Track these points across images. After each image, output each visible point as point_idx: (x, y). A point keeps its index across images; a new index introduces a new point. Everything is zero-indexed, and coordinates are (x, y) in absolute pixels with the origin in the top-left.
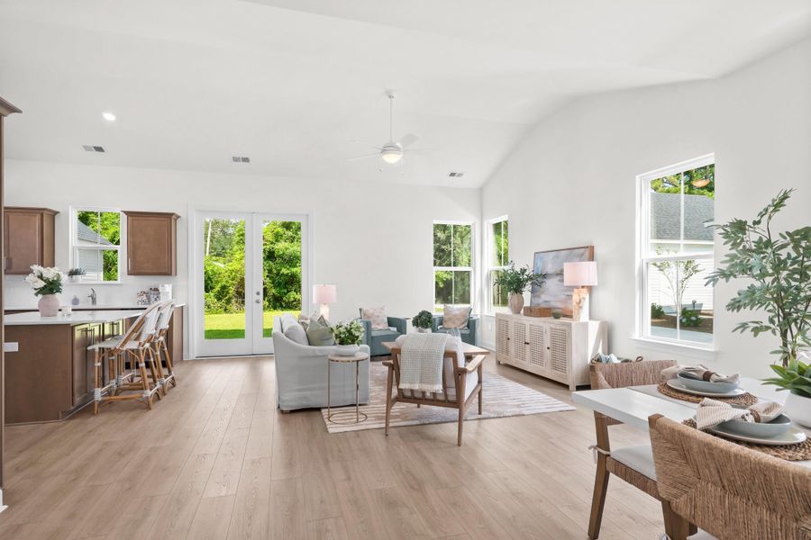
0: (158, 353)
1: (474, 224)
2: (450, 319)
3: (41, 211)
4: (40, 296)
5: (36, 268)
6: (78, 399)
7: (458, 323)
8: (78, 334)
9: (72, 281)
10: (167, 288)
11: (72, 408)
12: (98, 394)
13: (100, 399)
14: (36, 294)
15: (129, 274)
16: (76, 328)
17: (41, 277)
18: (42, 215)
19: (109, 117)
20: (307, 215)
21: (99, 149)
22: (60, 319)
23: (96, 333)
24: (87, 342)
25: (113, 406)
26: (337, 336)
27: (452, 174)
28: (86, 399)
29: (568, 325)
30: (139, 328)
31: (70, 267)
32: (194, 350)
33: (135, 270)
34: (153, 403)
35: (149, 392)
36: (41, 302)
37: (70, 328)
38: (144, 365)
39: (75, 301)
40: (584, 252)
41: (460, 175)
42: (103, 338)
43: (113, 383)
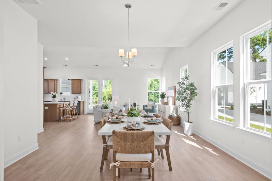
0: (74, 111)
1: (160, 79)
2: (149, 105)
3: (54, 80)
4: (52, 98)
5: (52, 93)
6: (58, 119)
8: (58, 106)
9: (61, 95)
10: (80, 97)
12: (62, 117)
13: (62, 119)
17: (52, 95)
18: (55, 81)
19: (67, 59)
20: (113, 78)
21: (66, 65)
22: (56, 103)
23: (62, 106)
24: (60, 108)
25: (64, 121)
26: (103, 107)
27: (151, 66)
28: (60, 119)
29: (165, 106)
30: (69, 104)
31: (60, 92)
32: (86, 111)
33: (73, 93)
34: (72, 121)
35: (71, 118)
36: (52, 100)
37: (56, 104)
38: (70, 112)
39: (61, 100)
40: (174, 87)
41: (154, 66)
42: (64, 107)
43: (65, 116)
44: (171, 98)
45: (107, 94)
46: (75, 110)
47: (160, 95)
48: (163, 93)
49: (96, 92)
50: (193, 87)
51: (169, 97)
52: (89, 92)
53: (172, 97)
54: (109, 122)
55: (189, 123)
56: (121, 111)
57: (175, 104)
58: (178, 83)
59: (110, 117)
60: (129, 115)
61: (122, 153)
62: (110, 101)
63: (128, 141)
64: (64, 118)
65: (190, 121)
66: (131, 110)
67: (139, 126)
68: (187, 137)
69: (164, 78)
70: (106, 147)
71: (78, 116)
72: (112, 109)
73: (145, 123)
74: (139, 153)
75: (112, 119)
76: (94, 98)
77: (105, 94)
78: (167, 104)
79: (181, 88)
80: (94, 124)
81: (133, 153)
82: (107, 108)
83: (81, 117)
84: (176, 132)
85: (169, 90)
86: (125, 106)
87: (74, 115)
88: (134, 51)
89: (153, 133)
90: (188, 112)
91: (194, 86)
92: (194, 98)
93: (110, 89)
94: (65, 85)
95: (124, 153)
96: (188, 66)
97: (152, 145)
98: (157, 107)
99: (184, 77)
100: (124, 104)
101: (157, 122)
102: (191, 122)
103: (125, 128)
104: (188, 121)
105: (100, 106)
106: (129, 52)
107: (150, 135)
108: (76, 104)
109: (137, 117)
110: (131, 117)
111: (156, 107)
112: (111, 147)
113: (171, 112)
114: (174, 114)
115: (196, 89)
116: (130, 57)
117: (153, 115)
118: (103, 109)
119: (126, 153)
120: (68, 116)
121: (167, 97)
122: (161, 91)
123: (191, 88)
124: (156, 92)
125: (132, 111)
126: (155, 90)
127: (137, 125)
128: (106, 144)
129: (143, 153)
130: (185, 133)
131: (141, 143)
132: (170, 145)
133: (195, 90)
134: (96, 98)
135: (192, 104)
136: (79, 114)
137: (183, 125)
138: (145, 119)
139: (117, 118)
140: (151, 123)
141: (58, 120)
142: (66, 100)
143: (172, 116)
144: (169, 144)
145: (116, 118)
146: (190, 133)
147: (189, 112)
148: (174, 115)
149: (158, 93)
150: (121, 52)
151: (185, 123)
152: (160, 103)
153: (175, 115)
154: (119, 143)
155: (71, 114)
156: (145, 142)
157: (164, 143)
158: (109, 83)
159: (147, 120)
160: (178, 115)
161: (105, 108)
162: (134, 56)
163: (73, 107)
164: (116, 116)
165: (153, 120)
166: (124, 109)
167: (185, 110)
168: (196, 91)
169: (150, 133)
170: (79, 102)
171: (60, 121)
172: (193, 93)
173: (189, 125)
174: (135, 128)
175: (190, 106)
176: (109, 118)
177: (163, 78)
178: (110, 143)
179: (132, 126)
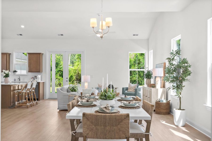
1: (146, 53)
2: (130, 88)
4: (4, 78)
6: (12, 104)
7: (132, 90)
8: (12, 89)
9: (14, 74)
10: (39, 76)
11: (10, 106)
12: (16, 103)
13: (17, 105)
14: (4, 77)
15: (28, 72)
16: (12, 86)
17: (5, 73)
18: (7, 55)
19: (23, 27)
20: (83, 52)
21: (21, 35)
22: (9, 84)
23: (17, 88)
24: (14, 90)
25: (19, 107)
26: (70, 89)
27: (134, 35)
28: (14, 104)
29: (151, 89)
30: (26, 87)
31: (14, 70)
32: (47, 96)
33: (30, 71)
34: (30, 107)
35: (28, 104)
36: (5, 80)
37: (10, 86)
38: (27, 96)
39: (15, 80)
40: (163, 64)
41: (137, 35)
42: (19, 89)
43: (21, 101)
44: (159, 78)
45: (75, 73)
46: (33, 93)
47: (146, 75)
48: (149, 72)
49: (60, 71)
50: (186, 65)
51: (157, 77)
52: (51, 70)
53: (161, 77)
54: (78, 105)
55: (181, 111)
56: (92, 94)
57: (164, 87)
58: (167, 59)
59: (79, 99)
60: (102, 97)
61: (93, 138)
62: (79, 83)
63: (100, 125)
64: (19, 103)
65: (181, 109)
66: (105, 91)
67: (113, 109)
68: (177, 129)
69: (151, 51)
70: (74, 135)
71: (37, 101)
72: (81, 92)
73: (121, 107)
74: (112, 139)
75: (82, 102)
76: (57, 79)
77: (72, 73)
78: (154, 86)
79: (171, 66)
80: (59, 112)
81: (106, 138)
82: (75, 91)
83: (40, 102)
84: (164, 122)
85: (156, 67)
86: (98, 89)
87: (32, 100)
88: (109, 20)
89: (128, 115)
90: (179, 96)
91: (187, 63)
92: (187, 78)
93: (79, 66)
94: (20, 60)
95: (96, 138)
96: (181, 37)
97: (127, 129)
98: (142, 90)
99: (174, 51)
100: (97, 86)
101: (135, 106)
102: (183, 110)
103: (97, 112)
104: (179, 108)
105: (66, 89)
106: (103, 22)
107: (125, 118)
108: (34, 86)
109: (112, 99)
110: (105, 100)
111: (140, 91)
112: (81, 135)
113: (159, 97)
114: (163, 99)
115: (190, 67)
116: (105, 27)
117: (132, 99)
118: (70, 92)
119: (97, 139)
120: (24, 101)
121: (154, 78)
122: (147, 69)
123: (184, 65)
124: (142, 70)
125: (105, 93)
126: (141, 68)
127: (110, 108)
128: (75, 132)
129: (116, 139)
130: (176, 124)
131: (115, 128)
132: (150, 134)
133: (188, 68)
134: (59, 78)
135: (184, 86)
136: (38, 100)
137: (173, 114)
138: (121, 103)
139: (88, 101)
140: (128, 107)
141: (12, 106)
142: (21, 81)
143: (161, 102)
144: (150, 132)
145: (86, 101)
146: (181, 124)
147: (181, 96)
148: (162, 101)
149: (143, 72)
150: (93, 21)
151: (175, 110)
152: (145, 86)
153: (165, 101)
154: (90, 127)
155: (29, 99)
156: (119, 126)
157: (144, 131)
158: (77, 58)
159: (124, 104)
160: (169, 100)
161: (72, 91)
162: (109, 27)
163: (30, 90)
164: (86, 99)
165: (131, 103)
166: (96, 92)
167: (176, 94)
168: (190, 69)
169: (125, 115)
170: (38, 83)
171: (15, 108)
172: (186, 72)
173: (181, 113)
174: (108, 111)
175: (182, 89)
176: (78, 102)
177: (149, 52)
178: (79, 130)
179: (104, 109)
